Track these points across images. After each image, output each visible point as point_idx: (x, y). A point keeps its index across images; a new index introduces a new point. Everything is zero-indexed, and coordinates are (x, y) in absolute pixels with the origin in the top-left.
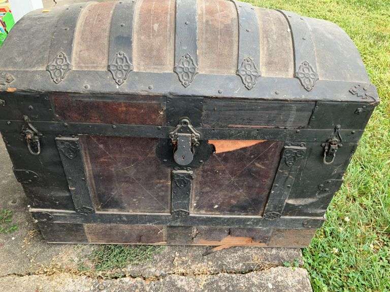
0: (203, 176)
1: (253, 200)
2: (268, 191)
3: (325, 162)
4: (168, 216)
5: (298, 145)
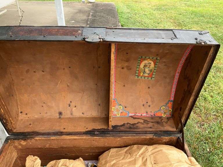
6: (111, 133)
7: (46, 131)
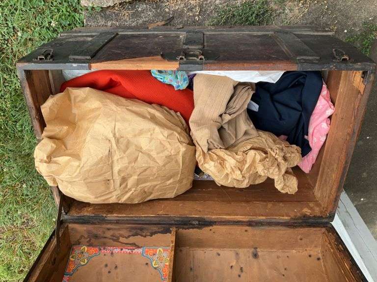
6: (173, 222)
7: (273, 228)
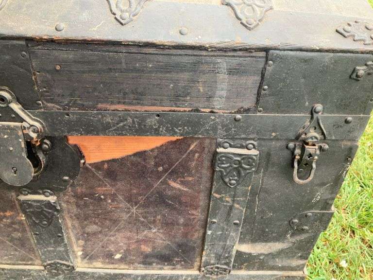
0: (78, 206)
1: (180, 246)
2: (202, 231)
3: (296, 179)
4: (40, 271)
5: (242, 147)
